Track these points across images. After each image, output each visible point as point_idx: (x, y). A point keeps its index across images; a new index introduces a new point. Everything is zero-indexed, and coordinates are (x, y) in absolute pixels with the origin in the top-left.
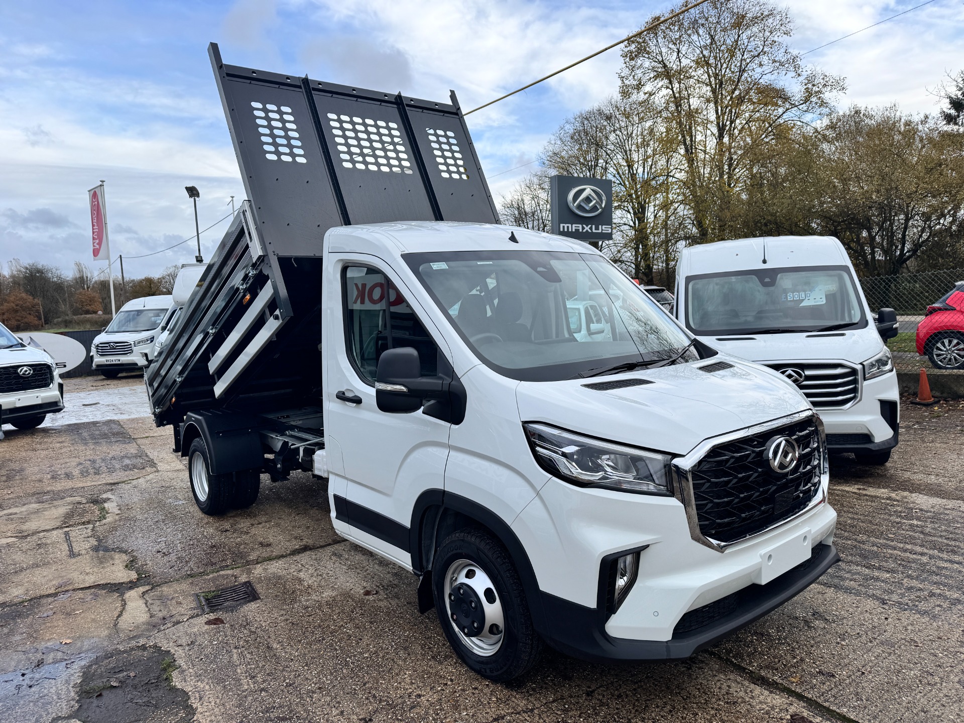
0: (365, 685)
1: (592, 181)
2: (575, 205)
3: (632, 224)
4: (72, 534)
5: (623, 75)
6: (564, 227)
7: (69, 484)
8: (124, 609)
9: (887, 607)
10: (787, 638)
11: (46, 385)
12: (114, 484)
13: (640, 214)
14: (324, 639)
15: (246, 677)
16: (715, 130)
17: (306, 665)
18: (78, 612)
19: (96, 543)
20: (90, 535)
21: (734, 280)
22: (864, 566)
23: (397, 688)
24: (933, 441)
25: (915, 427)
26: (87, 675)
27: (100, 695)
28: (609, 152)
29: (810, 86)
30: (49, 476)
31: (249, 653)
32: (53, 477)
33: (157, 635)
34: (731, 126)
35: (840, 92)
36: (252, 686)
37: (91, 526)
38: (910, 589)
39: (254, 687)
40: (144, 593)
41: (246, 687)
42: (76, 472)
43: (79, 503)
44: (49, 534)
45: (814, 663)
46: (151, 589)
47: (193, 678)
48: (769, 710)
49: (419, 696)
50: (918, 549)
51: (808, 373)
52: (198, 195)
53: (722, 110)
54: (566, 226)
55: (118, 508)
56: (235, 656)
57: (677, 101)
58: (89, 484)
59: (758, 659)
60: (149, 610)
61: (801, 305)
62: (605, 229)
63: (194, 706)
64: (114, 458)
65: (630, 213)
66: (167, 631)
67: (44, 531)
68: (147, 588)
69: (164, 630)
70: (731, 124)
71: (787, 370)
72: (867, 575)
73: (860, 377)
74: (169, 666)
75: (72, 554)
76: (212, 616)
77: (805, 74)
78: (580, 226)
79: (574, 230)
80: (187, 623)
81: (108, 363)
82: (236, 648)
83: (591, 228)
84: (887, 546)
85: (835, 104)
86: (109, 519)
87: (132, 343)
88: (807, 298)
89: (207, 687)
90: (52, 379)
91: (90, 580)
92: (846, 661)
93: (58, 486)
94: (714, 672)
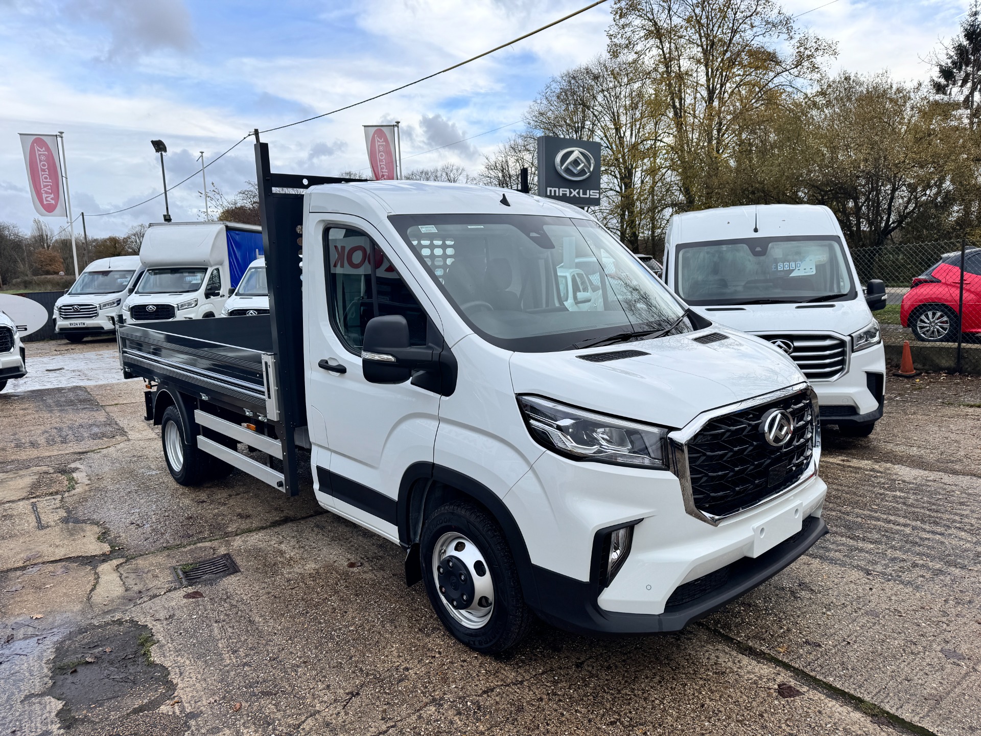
0: (351, 658)
1: (578, 143)
2: (563, 168)
3: (618, 189)
4: (40, 505)
5: (611, 32)
6: (551, 191)
7: (33, 453)
8: (97, 582)
9: (871, 578)
10: (773, 608)
11: (7, 349)
12: (83, 453)
13: (626, 179)
14: (307, 613)
15: (228, 651)
16: (705, 93)
17: (290, 639)
18: (48, 586)
19: (65, 515)
20: (58, 505)
21: (725, 249)
22: (849, 537)
23: (384, 662)
24: (914, 413)
25: (898, 399)
26: (60, 650)
27: (75, 671)
28: (596, 113)
29: (802, 49)
30: (13, 445)
31: (230, 627)
32: (17, 446)
33: (133, 609)
34: (721, 89)
35: (832, 57)
36: (234, 661)
37: (59, 497)
38: (893, 560)
39: (237, 661)
40: (118, 566)
41: (228, 662)
42: (42, 440)
43: (46, 473)
44: (13, 505)
45: (800, 633)
46: (126, 562)
47: (172, 653)
48: (757, 680)
49: (407, 669)
50: (902, 520)
51: (797, 344)
52: (165, 150)
53: (712, 72)
54: (553, 190)
55: (88, 478)
56: (216, 631)
57: (667, 61)
58: (55, 453)
59: (745, 630)
60: (124, 583)
61: (791, 275)
62: (593, 194)
63: (175, 682)
64: (81, 426)
65: (617, 178)
66: (143, 605)
67: (9, 502)
68: (121, 560)
69: (140, 604)
70: (721, 87)
71: (777, 341)
72: (852, 546)
73: (848, 349)
74: (146, 640)
75: (41, 526)
76: (190, 590)
77: (797, 37)
78: (568, 190)
79: (561, 195)
80: (165, 597)
81: (72, 326)
82: (216, 622)
83: (578, 193)
84: (871, 517)
85: (827, 69)
86: (79, 489)
87: (98, 306)
88: (797, 269)
89: (188, 662)
90: (12, 343)
91: (60, 553)
92: (832, 631)
93: (23, 455)
94: (703, 643)
